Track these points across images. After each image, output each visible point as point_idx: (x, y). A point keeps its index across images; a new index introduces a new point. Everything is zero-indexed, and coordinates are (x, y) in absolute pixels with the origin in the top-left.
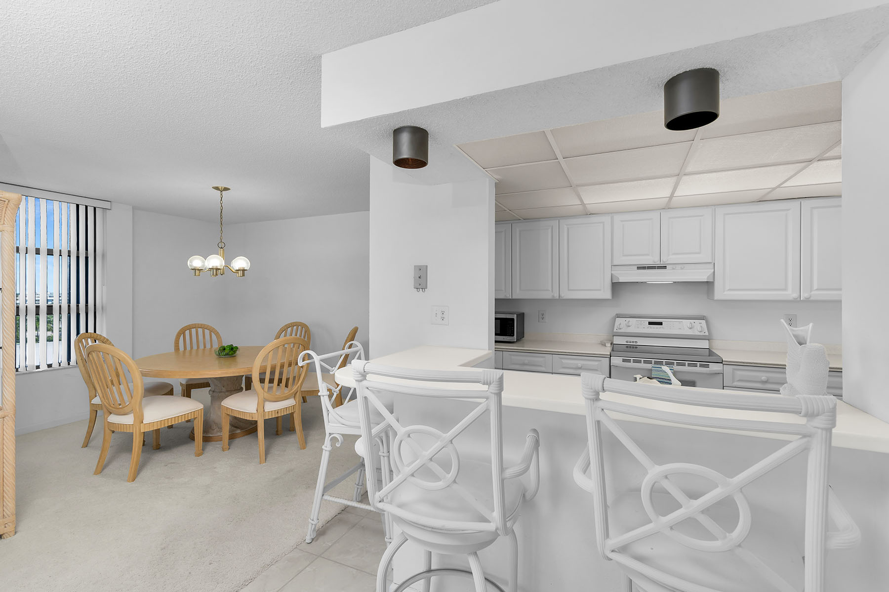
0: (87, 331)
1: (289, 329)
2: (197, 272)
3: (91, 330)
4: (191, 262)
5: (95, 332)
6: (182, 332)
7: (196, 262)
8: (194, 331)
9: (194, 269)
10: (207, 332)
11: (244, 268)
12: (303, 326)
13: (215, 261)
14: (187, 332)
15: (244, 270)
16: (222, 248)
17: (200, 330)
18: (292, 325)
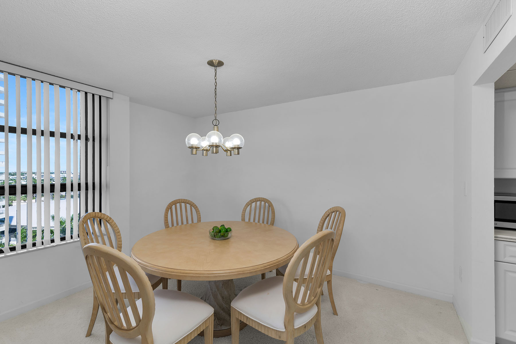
0: (94, 210)
1: (254, 204)
2: (194, 150)
3: (97, 210)
4: (189, 140)
5: (100, 211)
6: (169, 207)
7: (194, 140)
8: (178, 205)
9: (192, 148)
10: (188, 206)
11: (239, 145)
12: (266, 201)
13: (214, 138)
14: (174, 207)
15: (239, 148)
16: (216, 125)
17: (183, 204)
18: (256, 200)
